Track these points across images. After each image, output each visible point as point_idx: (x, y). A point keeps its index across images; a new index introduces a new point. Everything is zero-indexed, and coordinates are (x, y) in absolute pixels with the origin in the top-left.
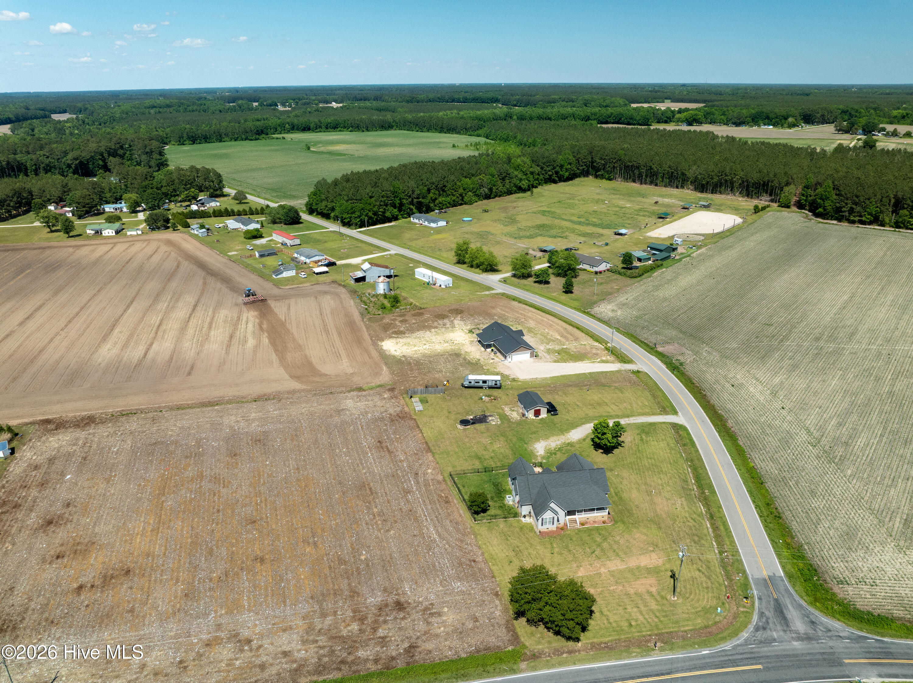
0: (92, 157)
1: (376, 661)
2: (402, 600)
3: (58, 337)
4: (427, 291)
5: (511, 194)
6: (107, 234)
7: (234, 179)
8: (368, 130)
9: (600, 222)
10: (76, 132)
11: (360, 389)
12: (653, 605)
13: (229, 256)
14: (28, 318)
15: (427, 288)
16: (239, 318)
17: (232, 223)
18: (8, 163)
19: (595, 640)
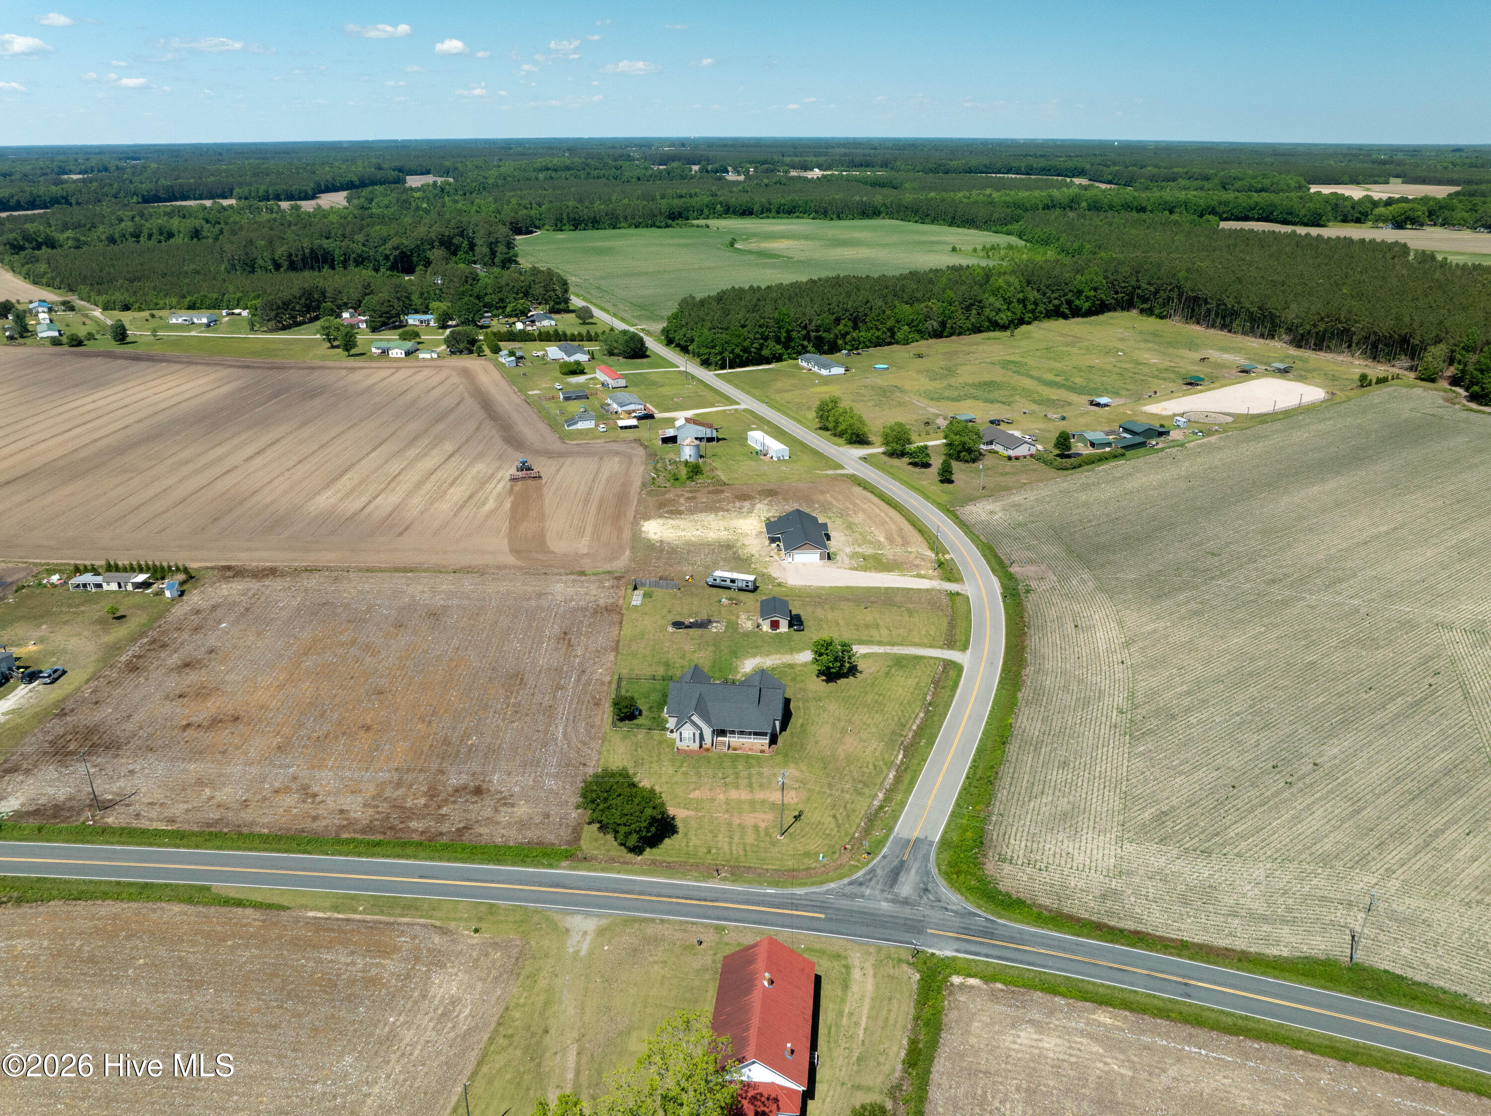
0: (417, 246)
1: (422, 833)
2: (485, 786)
3: (281, 478)
4: (752, 463)
5: (980, 331)
6: (395, 355)
7: (598, 288)
8: (839, 218)
9: (1084, 384)
10: (425, 205)
11: (582, 573)
12: (750, 838)
13: (528, 396)
14: (259, 453)
15: (751, 459)
16: (493, 475)
17: (554, 351)
18: (312, 250)
19: (658, 858)
